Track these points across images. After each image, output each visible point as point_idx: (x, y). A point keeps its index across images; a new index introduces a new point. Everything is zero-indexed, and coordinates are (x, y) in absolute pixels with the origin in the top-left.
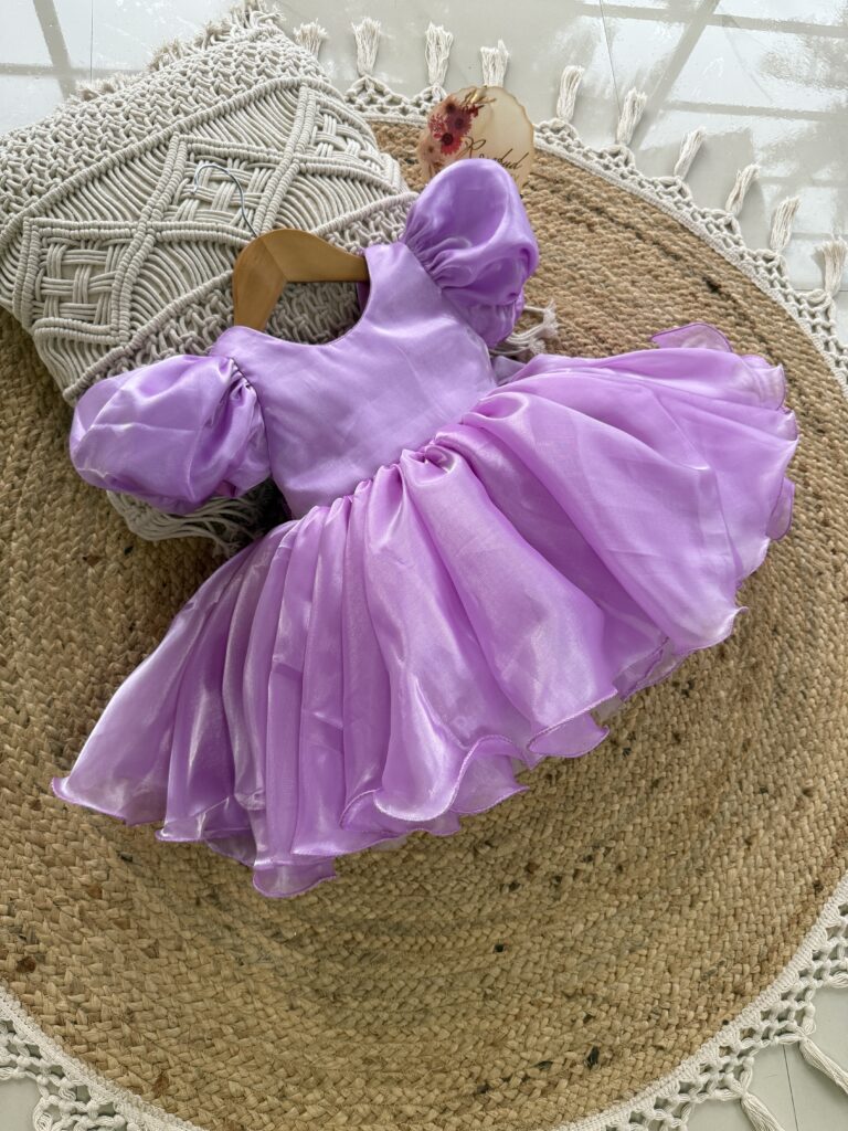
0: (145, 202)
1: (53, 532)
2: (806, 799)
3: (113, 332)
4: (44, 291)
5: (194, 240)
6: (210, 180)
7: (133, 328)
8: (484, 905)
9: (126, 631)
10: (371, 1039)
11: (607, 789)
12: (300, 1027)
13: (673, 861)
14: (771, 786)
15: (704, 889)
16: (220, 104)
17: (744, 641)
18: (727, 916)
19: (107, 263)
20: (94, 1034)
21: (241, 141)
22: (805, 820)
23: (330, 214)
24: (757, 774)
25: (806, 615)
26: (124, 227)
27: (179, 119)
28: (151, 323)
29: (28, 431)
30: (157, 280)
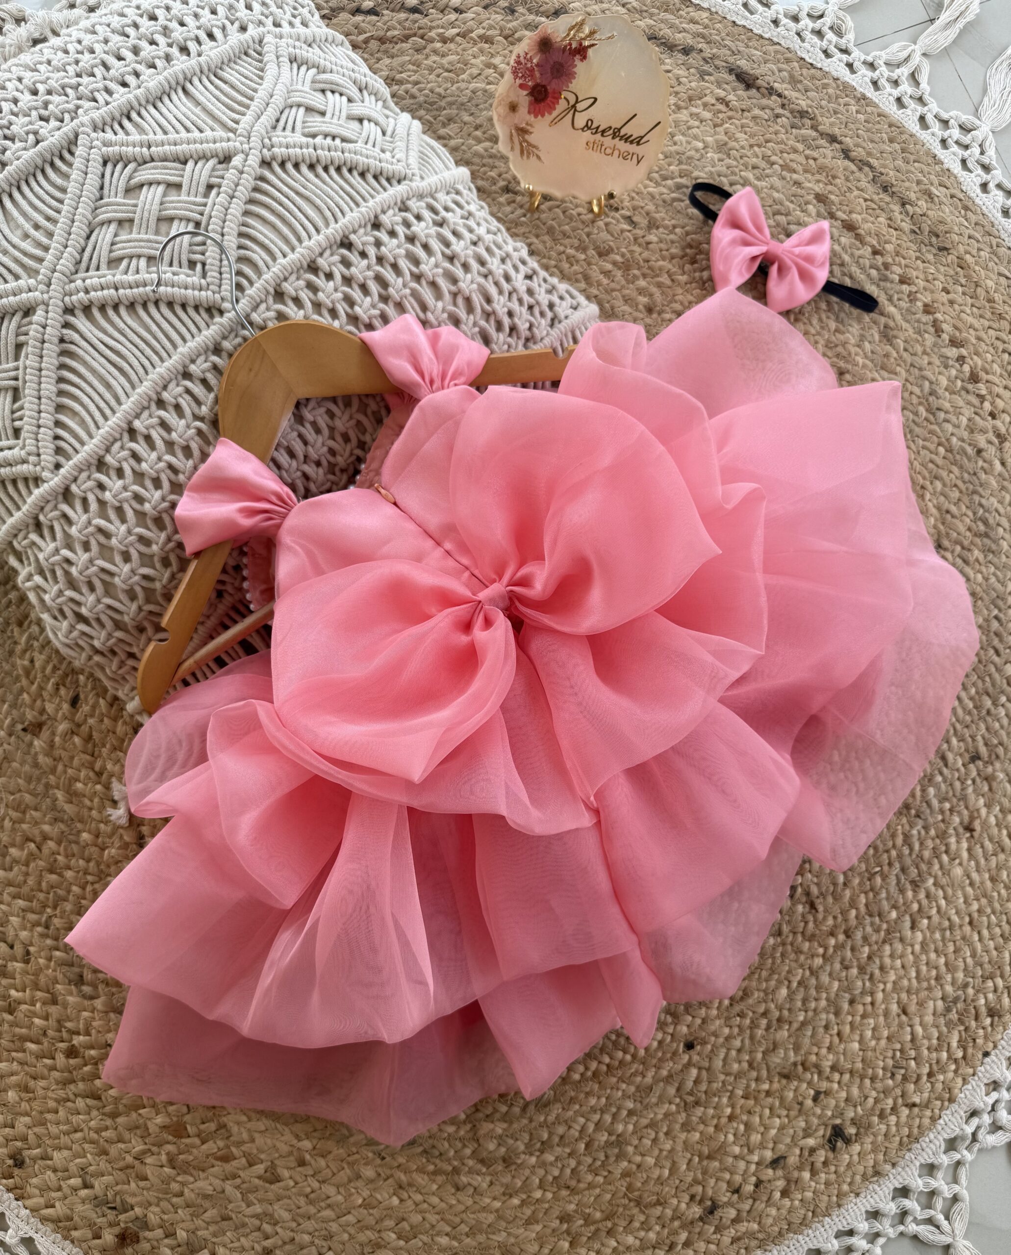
13: (878, 880)
14: (983, 750)
15: (925, 902)
24: (962, 739)
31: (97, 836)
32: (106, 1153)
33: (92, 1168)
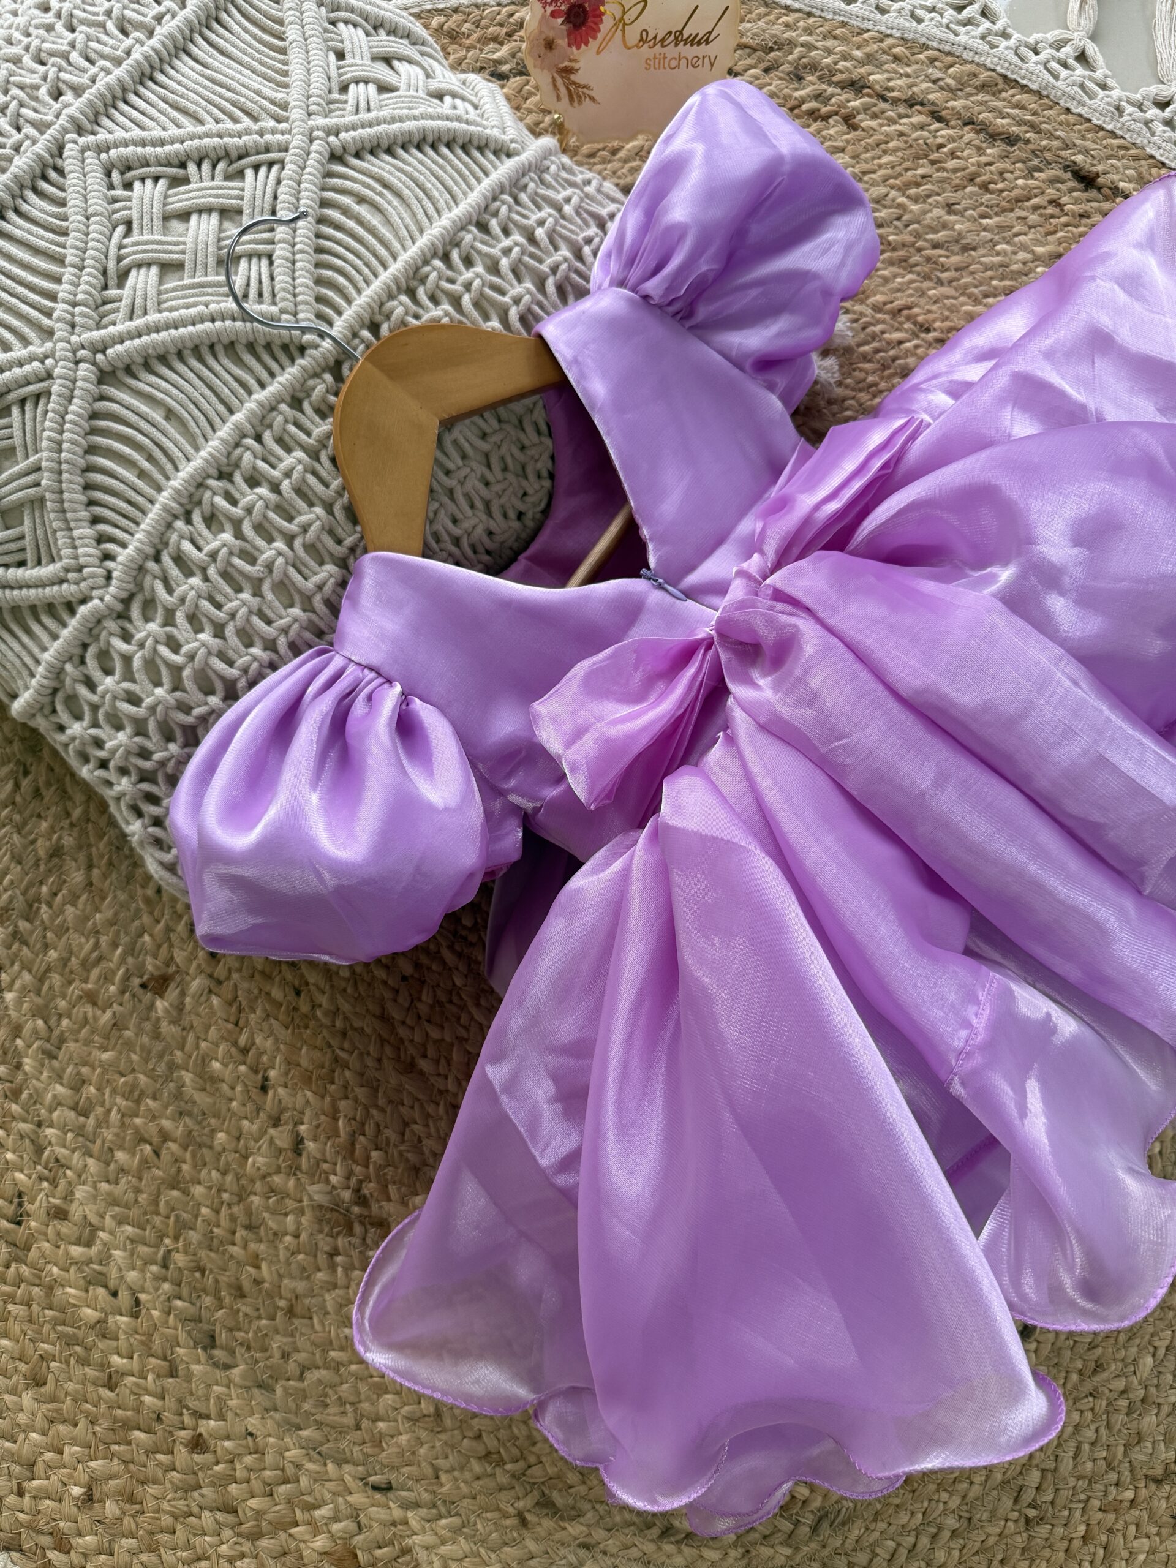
0: (53, 297)
1: (71, 953)
3: (71, 576)
5: (173, 350)
6: (166, 218)
7: (108, 556)
9: (255, 1093)
16: (137, 55)
19: (17, 441)
21: (202, 122)
23: (413, 227)
26: (32, 359)
27: (67, 105)
28: (139, 539)
30: (126, 450)
31: (239, 1139)
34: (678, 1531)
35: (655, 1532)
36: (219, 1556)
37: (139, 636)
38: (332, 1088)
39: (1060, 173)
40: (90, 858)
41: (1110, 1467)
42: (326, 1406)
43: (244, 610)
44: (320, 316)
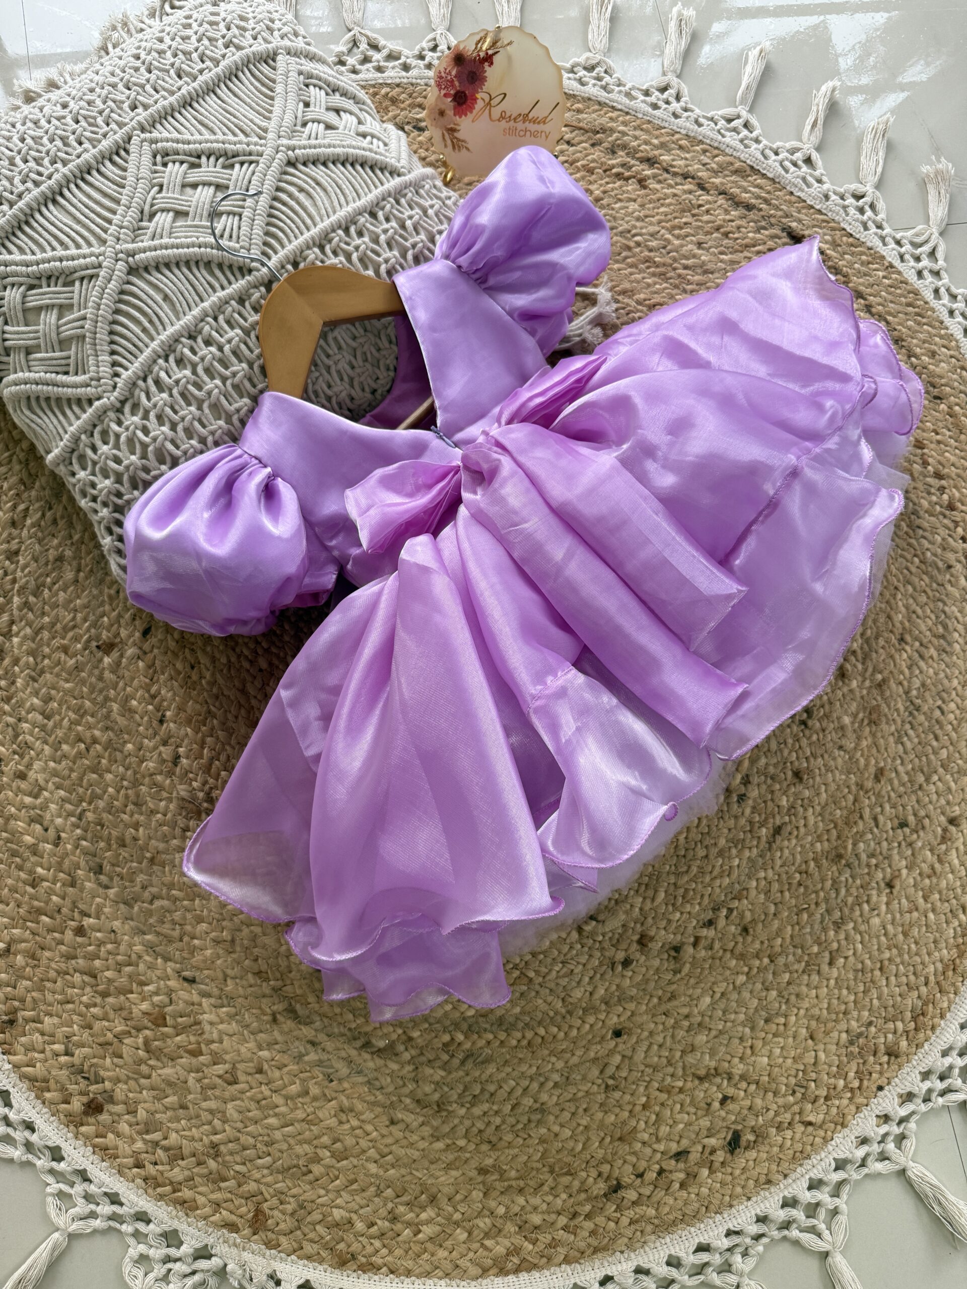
0: (110, 222)
1: (58, 620)
2: (953, 829)
3: (93, 383)
4: (8, 343)
5: (174, 261)
6: (184, 186)
7: (117, 375)
8: (596, 987)
9: (155, 723)
10: (485, 1147)
11: (722, 842)
12: (404, 1142)
13: (805, 916)
14: (911, 819)
15: (844, 943)
16: (184, 91)
17: (866, 658)
18: (872, 971)
19: (75, 301)
20: (177, 1174)
21: (215, 134)
22: (954, 852)
23: (330, 210)
24: (894, 807)
25: (937, 617)
26: (91, 255)
27: (138, 115)
28: (135, 367)
29: (15, 507)
30: (137, 314)
31: (140, 750)
32: (90, 1027)
33: (75, 1038)
34: (373, 1046)
35: (359, 1043)
36: (81, 1002)
37: (126, 423)
38: (203, 729)
39: (779, 232)
40: (79, 565)
41: (670, 1063)
42: (164, 923)
43: (190, 416)
44: (264, 253)
